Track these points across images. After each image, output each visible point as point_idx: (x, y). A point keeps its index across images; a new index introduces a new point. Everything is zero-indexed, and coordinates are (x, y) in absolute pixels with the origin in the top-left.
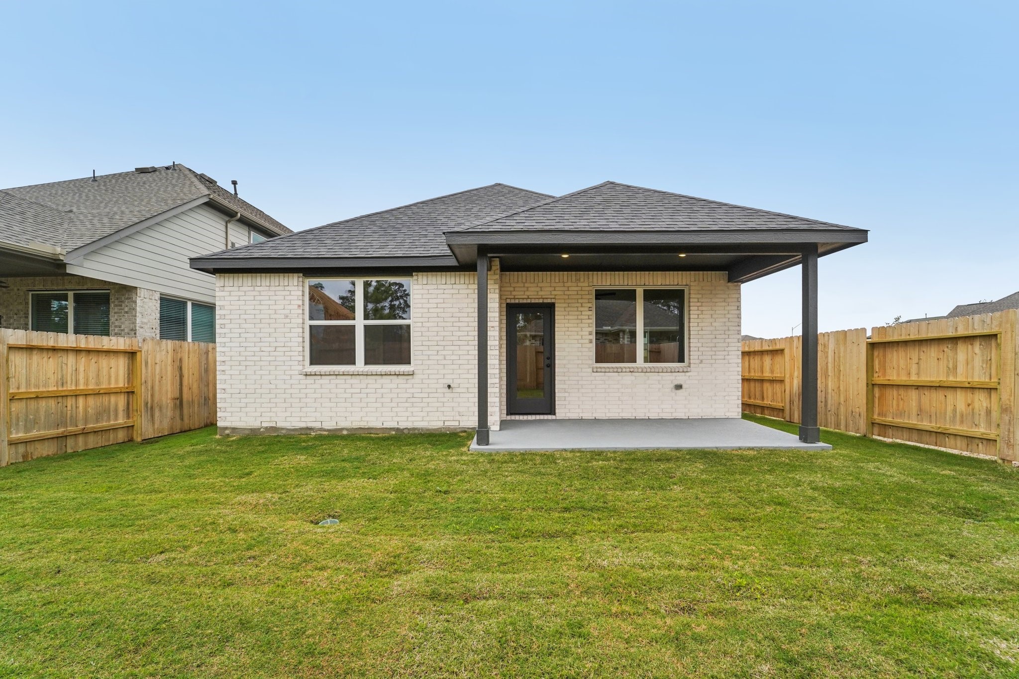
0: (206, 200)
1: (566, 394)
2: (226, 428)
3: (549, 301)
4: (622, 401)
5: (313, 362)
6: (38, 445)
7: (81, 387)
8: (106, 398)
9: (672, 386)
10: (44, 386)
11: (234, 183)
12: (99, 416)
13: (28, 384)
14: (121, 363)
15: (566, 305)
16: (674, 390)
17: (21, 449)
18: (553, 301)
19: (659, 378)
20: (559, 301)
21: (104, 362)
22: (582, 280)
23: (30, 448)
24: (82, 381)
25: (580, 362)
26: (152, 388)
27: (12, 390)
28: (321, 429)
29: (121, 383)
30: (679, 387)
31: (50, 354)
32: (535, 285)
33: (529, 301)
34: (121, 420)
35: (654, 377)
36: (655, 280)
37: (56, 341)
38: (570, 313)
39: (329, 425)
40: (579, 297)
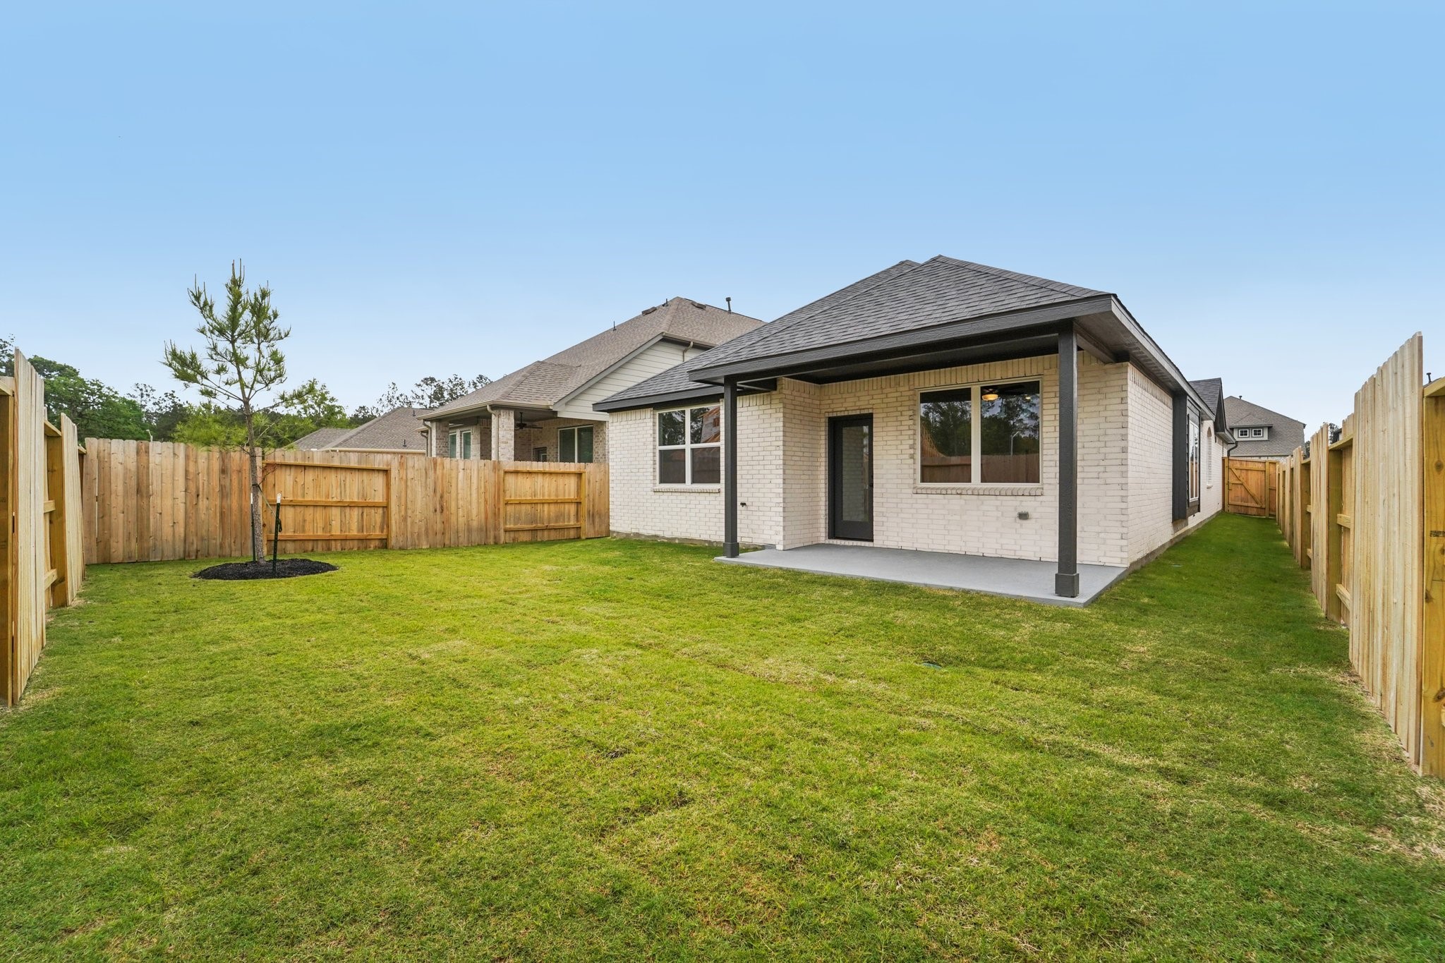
0: (660, 338)
1: (884, 519)
2: (614, 532)
3: (866, 412)
4: (948, 530)
5: (662, 481)
6: (521, 533)
7: (546, 498)
8: (562, 506)
9: (1016, 514)
10: (525, 496)
11: (728, 300)
12: (557, 518)
13: (516, 495)
14: (572, 482)
15: (884, 415)
16: (1018, 520)
17: (512, 535)
18: (870, 411)
19: (998, 503)
20: (877, 411)
21: (561, 480)
22: (901, 384)
23: (517, 535)
24: (546, 493)
25: (900, 481)
26: (593, 500)
27: (507, 498)
28: (663, 538)
29: (573, 496)
30: (1023, 516)
31: (528, 475)
32: (852, 395)
33: (846, 414)
34: (572, 522)
35: (991, 502)
36: (992, 373)
37: (531, 466)
38: (889, 424)
39: (668, 534)
40: (899, 404)
